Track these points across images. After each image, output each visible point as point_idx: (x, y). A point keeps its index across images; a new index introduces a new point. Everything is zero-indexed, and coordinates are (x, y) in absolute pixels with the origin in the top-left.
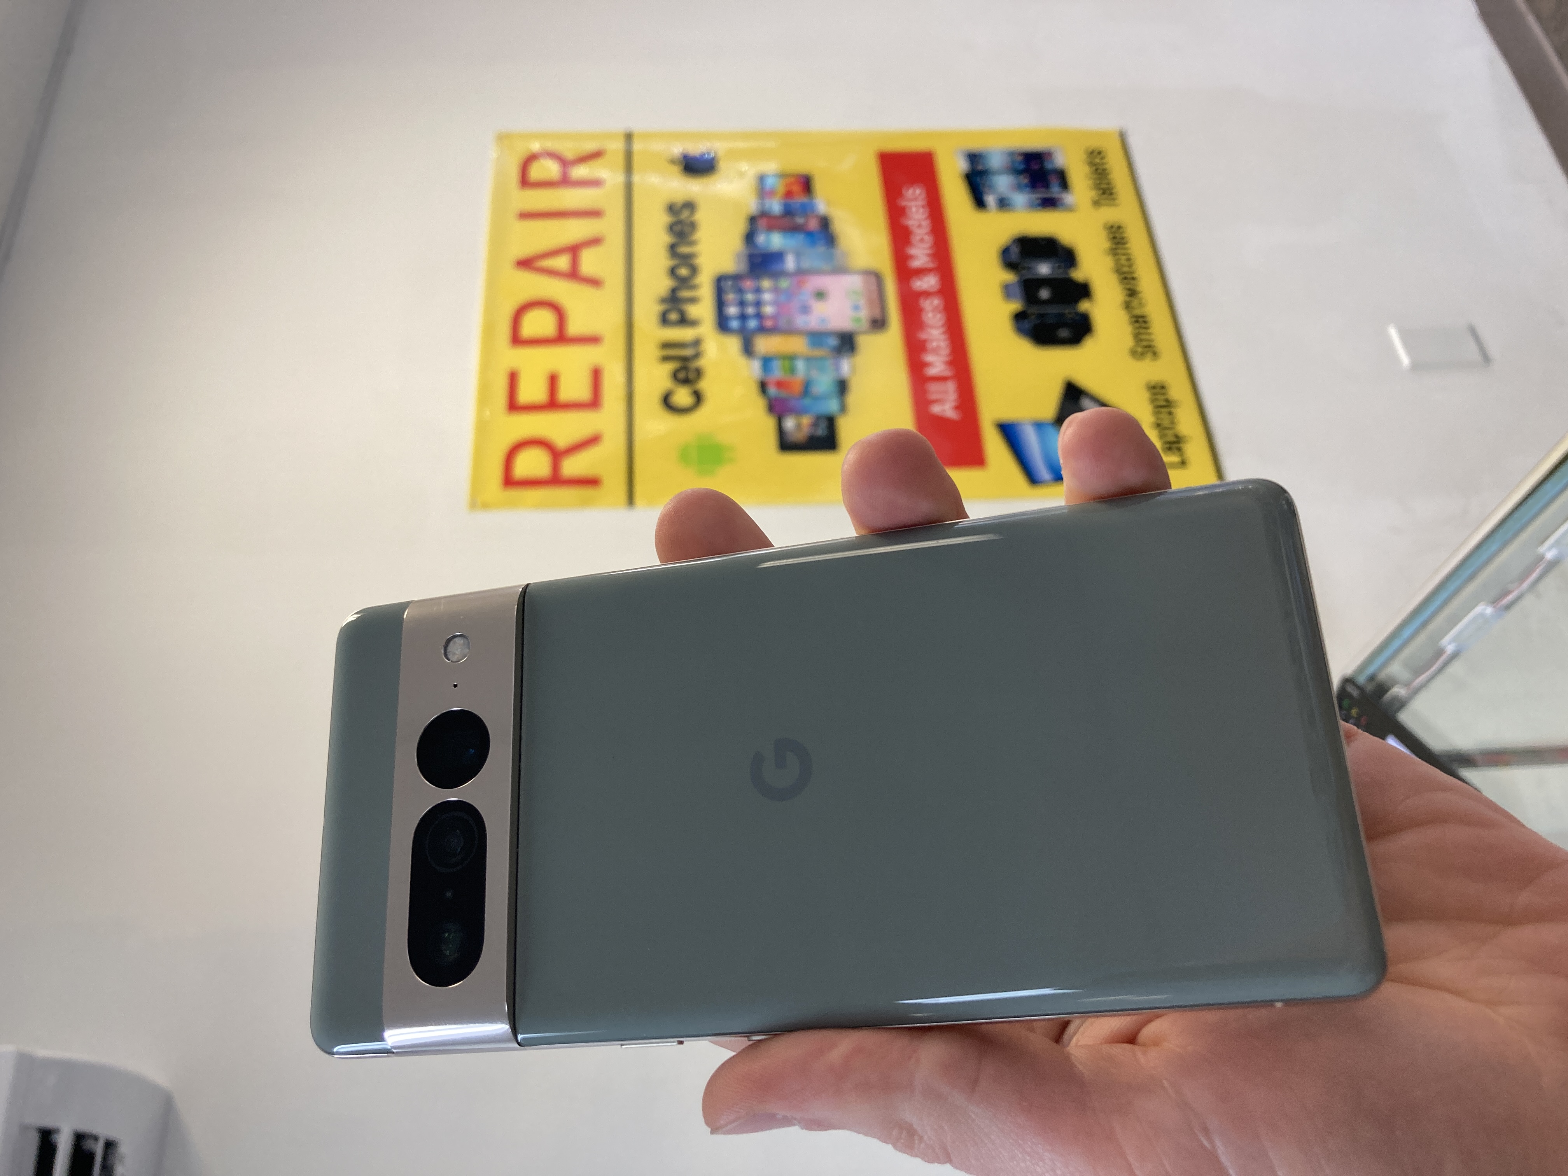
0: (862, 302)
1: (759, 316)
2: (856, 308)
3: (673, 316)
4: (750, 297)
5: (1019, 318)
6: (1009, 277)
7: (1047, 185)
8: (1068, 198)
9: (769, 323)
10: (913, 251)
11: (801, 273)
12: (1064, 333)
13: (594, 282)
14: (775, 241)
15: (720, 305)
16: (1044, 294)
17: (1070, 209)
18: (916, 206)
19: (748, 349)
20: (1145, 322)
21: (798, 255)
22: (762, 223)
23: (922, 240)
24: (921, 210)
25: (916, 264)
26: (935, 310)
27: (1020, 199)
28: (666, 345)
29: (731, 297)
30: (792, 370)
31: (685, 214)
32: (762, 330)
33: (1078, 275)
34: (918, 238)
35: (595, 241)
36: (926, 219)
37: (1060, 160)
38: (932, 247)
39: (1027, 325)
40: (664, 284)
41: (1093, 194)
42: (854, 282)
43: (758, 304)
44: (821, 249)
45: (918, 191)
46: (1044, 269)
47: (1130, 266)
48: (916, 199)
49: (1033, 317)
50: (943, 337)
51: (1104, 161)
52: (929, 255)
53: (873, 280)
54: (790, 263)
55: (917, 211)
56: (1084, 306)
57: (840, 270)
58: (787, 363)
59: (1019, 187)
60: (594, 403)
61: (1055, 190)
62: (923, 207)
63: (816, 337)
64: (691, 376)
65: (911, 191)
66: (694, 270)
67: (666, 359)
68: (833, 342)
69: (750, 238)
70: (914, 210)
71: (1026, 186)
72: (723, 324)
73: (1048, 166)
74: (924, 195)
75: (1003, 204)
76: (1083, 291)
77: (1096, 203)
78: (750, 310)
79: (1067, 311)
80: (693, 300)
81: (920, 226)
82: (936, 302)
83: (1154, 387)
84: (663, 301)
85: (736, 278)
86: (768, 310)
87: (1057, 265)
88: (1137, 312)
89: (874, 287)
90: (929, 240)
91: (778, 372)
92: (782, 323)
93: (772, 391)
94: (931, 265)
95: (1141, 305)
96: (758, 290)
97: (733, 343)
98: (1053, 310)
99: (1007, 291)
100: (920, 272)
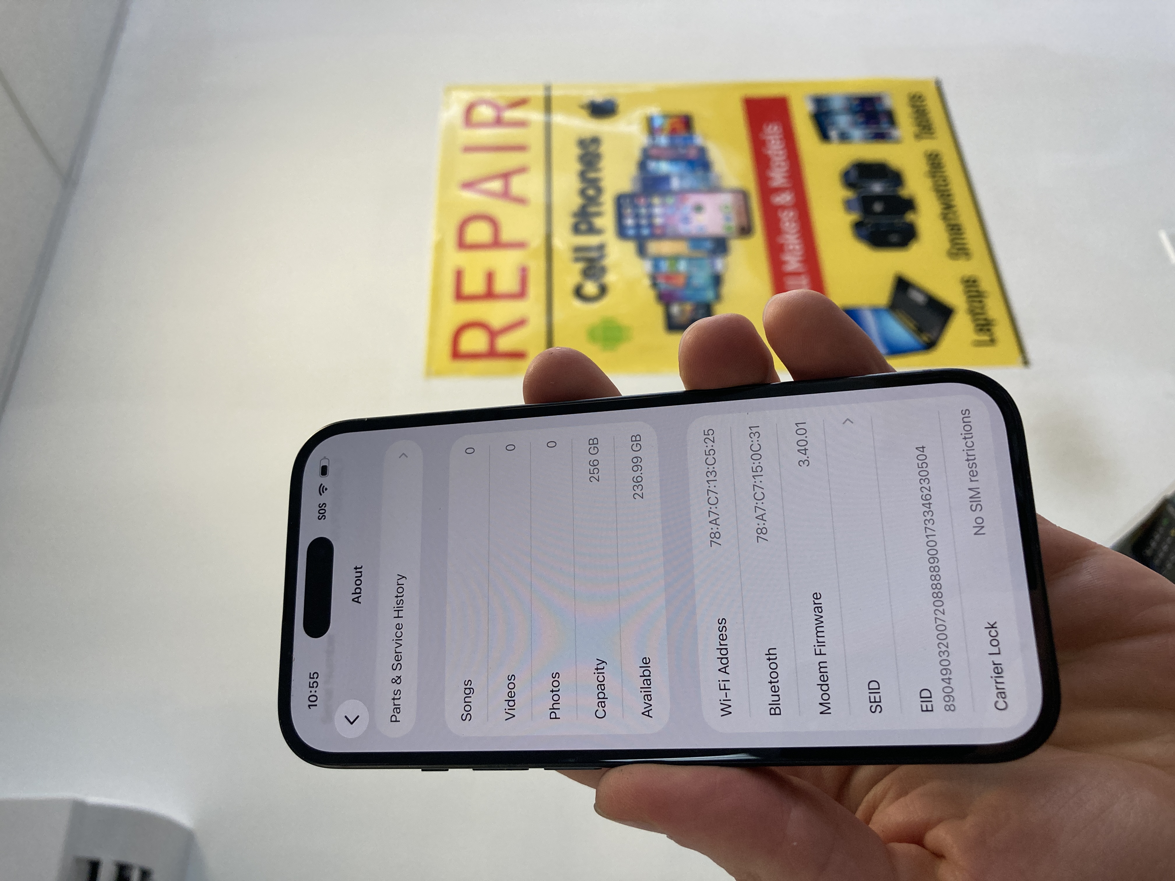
0: (732, 214)
1: (651, 226)
2: (728, 218)
3: (583, 227)
4: (643, 211)
5: (858, 227)
6: (849, 194)
7: (878, 123)
8: (896, 133)
9: (658, 231)
10: (772, 174)
11: (682, 193)
12: (894, 238)
13: (522, 201)
14: (664, 167)
15: (620, 217)
17: (897, 141)
18: (775, 139)
19: (641, 252)
20: (960, 229)
21: (681, 178)
22: (653, 154)
23: (779, 166)
24: (778, 142)
25: (775, 184)
26: (790, 220)
27: (857, 133)
28: (578, 249)
29: (628, 211)
30: (676, 267)
31: (592, 147)
32: (653, 236)
33: (905, 192)
34: (777, 164)
35: (523, 169)
36: (782, 149)
37: (889, 102)
38: (787, 171)
39: (864, 231)
40: (577, 201)
41: (915, 129)
43: (650, 216)
44: (699, 173)
45: (776, 128)
46: (877, 188)
47: (947, 185)
48: (774, 134)
49: (869, 226)
50: (797, 241)
51: (925, 103)
52: (785, 177)
53: (741, 197)
54: (675, 184)
55: (775, 144)
56: (910, 217)
57: (714, 189)
58: (671, 262)
59: (856, 125)
60: (521, 294)
61: (884, 126)
62: (781, 139)
63: (696, 241)
64: (598, 272)
65: (770, 127)
66: (599, 191)
67: (577, 260)
68: (710, 245)
69: (642, 165)
70: (773, 142)
71: (862, 123)
72: (622, 232)
73: (879, 107)
74: (781, 130)
75: (844, 137)
76: (909, 205)
77: (918, 136)
78: (644, 221)
79: (896, 221)
80: (598, 214)
81: (777, 155)
82: (792, 213)
83: (968, 281)
84: (576, 215)
85: (633, 196)
86: (658, 221)
87: (888, 184)
88: (952, 222)
89: (742, 202)
90: (785, 165)
92: (669, 231)
93: (661, 283)
94: (786, 185)
95: (956, 216)
96: (650, 206)
97: (630, 247)
98: (885, 220)
99: (848, 205)
100: (778, 190)
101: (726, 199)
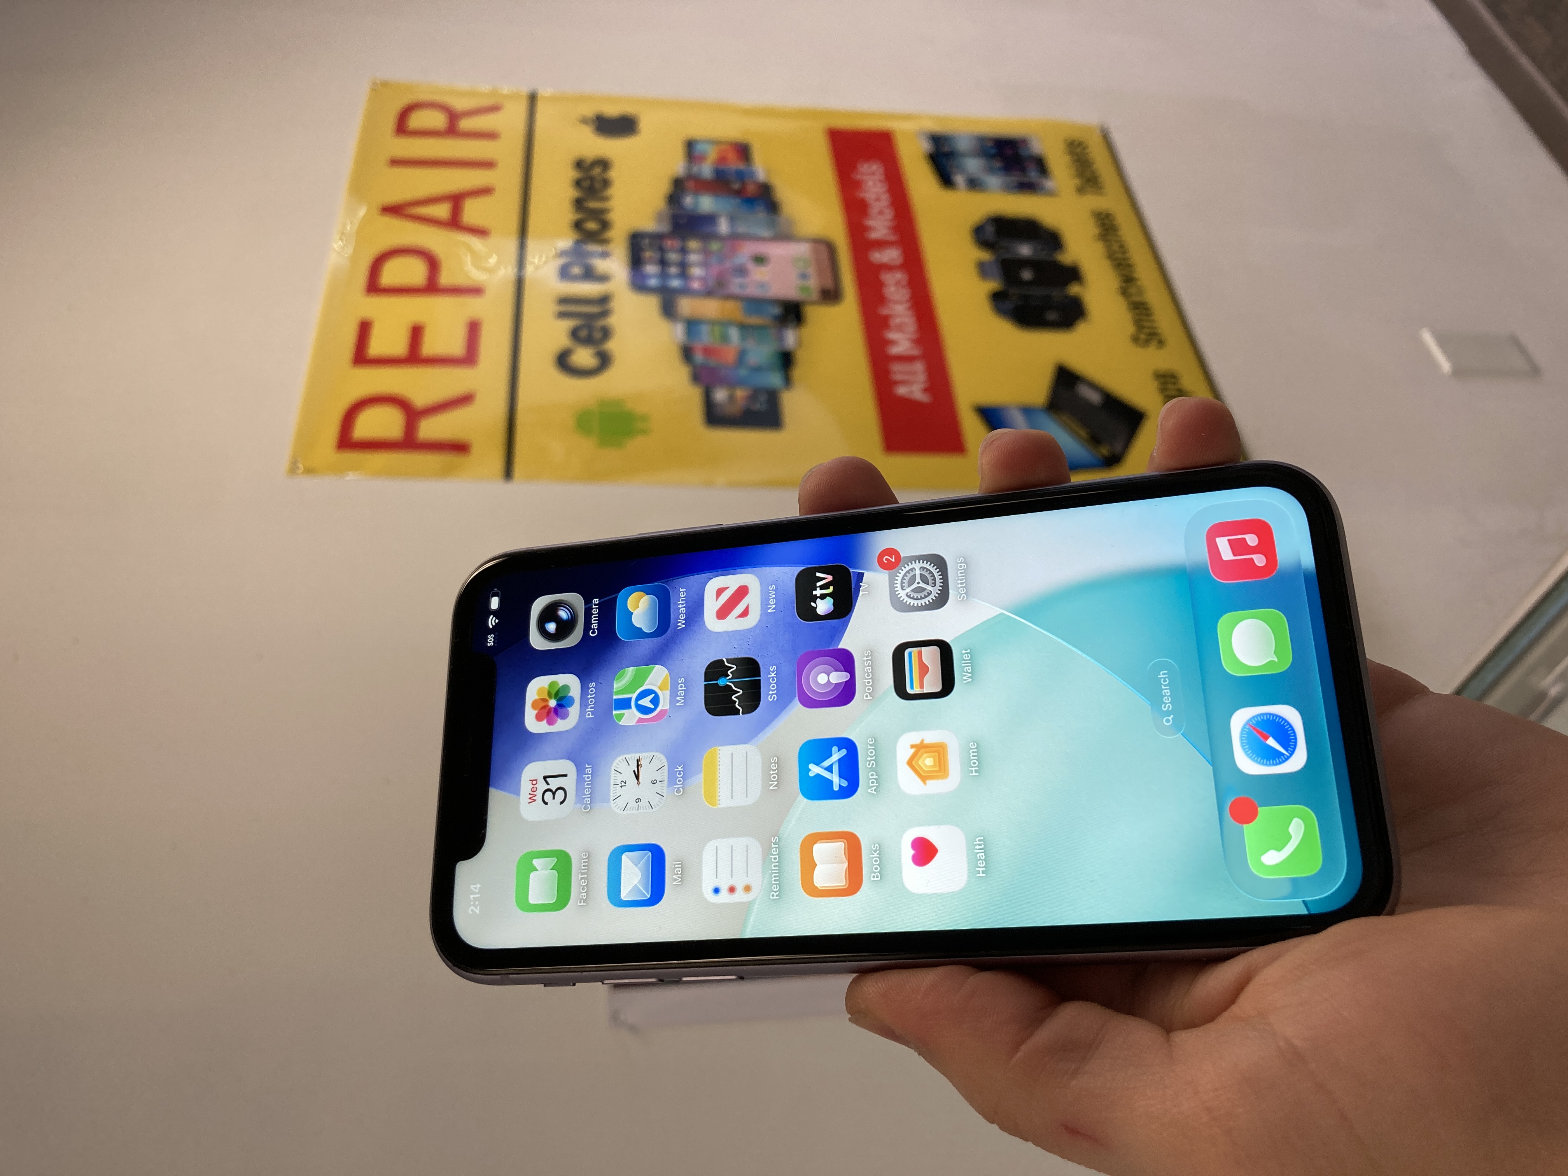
0: (811, 271)
1: (684, 276)
2: (804, 276)
3: (577, 270)
4: (672, 256)
5: (998, 299)
6: (985, 256)
7: (1023, 170)
8: (1049, 184)
9: (695, 285)
10: (870, 223)
11: (734, 239)
12: (1052, 316)
13: (480, 232)
14: (706, 203)
15: (636, 261)
16: (1027, 275)
17: (1051, 193)
18: (873, 181)
19: (668, 310)
20: (1147, 309)
21: (732, 219)
22: (690, 184)
23: (881, 213)
24: (879, 184)
25: (874, 235)
26: (898, 284)
27: (994, 181)
28: (564, 301)
30: (725, 338)
31: (597, 171)
32: (687, 291)
33: (1066, 258)
34: (876, 210)
35: (485, 191)
36: (885, 193)
37: (1038, 147)
38: (893, 220)
39: (1008, 305)
40: (567, 238)
41: (1076, 182)
42: (802, 249)
43: (683, 264)
44: (761, 214)
45: (875, 167)
46: (1025, 250)
47: (1124, 253)
48: (873, 174)
50: (909, 313)
51: (1087, 151)
52: (889, 228)
53: (823, 249)
54: (723, 227)
55: (874, 185)
56: (1074, 289)
57: (785, 236)
58: (717, 329)
59: (991, 170)
61: (1033, 175)
62: (880, 181)
63: (754, 304)
64: (598, 335)
65: (866, 166)
67: (564, 315)
68: (777, 311)
69: (674, 197)
70: (870, 183)
71: (1000, 169)
72: (638, 282)
73: (1023, 152)
74: (883, 168)
75: (974, 184)
76: (1072, 274)
77: (1081, 190)
78: (673, 270)
79: (1055, 294)
80: (602, 255)
81: (878, 199)
82: (899, 276)
83: (1163, 376)
84: (564, 254)
85: (657, 239)
88: (1136, 299)
89: (825, 256)
90: (889, 214)
91: (706, 337)
93: (699, 357)
94: (892, 238)
95: (1140, 292)
96: (683, 251)
97: (651, 303)
98: (1038, 292)
99: (983, 270)
100: (880, 244)
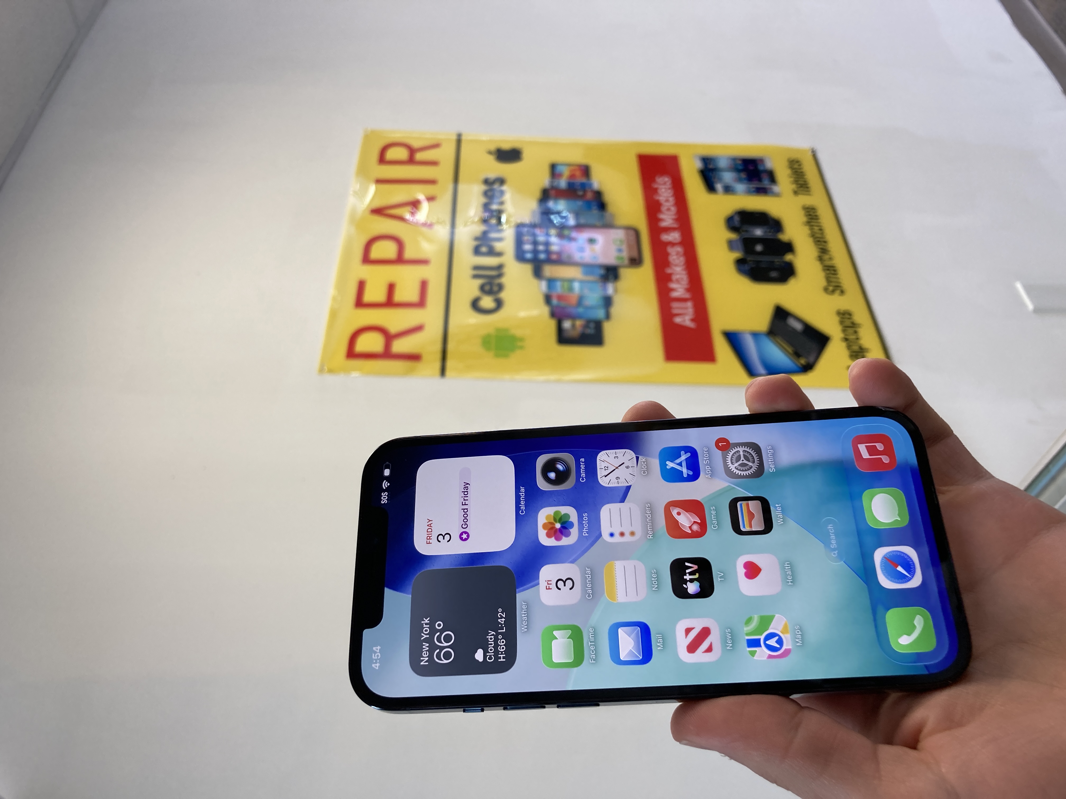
0: (624, 247)
1: (548, 252)
2: (620, 250)
5: (740, 264)
6: (733, 236)
7: (760, 180)
8: (776, 189)
9: (554, 257)
10: (662, 216)
11: (579, 226)
12: (774, 275)
15: (519, 242)
16: (759, 248)
17: (777, 195)
18: (665, 188)
19: (538, 273)
20: (834, 270)
21: (577, 216)
22: (553, 192)
23: (669, 209)
24: (668, 191)
25: (664, 224)
26: (677, 254)
27: (741, 187)
28: (476, 268)
29: (527, 238)
30: (570, 289)
31: (496, 186)
32: (549, 261)
33: (785, 237)
36: (672, 196)
37: (770, 164)
38: (676, 214)
39: (746, 267)
40: (478, 228)
41: (793, 186)
43: (547, 244)
44: (596, 212)
45: (666, 179)
46: (758, 232)
47: (822, 233)
48: (665, 184)
49: (751, 263)
50: (684, 272)
51: (801, 167)
52: (674, 219)
53: (632, 233)
55: (665, 192)
56: (789, 257)
57: (608, 225)
58: (567, 284)
59: (739, 180)
60: (421, 303)
61: (766, 183)
62: (669, 189)
63: (589, 268)
64: (495, 288)
65: (661, 178)
66: (500, 221)
67: (476, 277)
68: (602, 272)
69: (543, 201)
70: (663, 190)
71: (744, 179)
73: (761, 168)
74: (671, 181)
75: (728, 190)
76: (788, 248)
77: (796, 193)
78: (541, 248)
79: (777, 260)
81: (667, 201)
82: (679, 249)
83: (843, 314)
84: (476, 239)
85: (531, 226)
86: (554, 248)
87: (768, 230)
88: (828, 263)
89: (633, 238)
90: (674, 210)
91: (560, 289)
92: (564, 257)
93: (555, 301)
94: (675, 226)
95: (830, 259)
97: (527, 269)
98: (766, 259)
99: (731, 245)
100: (668, 230)
101: (619, 234)
